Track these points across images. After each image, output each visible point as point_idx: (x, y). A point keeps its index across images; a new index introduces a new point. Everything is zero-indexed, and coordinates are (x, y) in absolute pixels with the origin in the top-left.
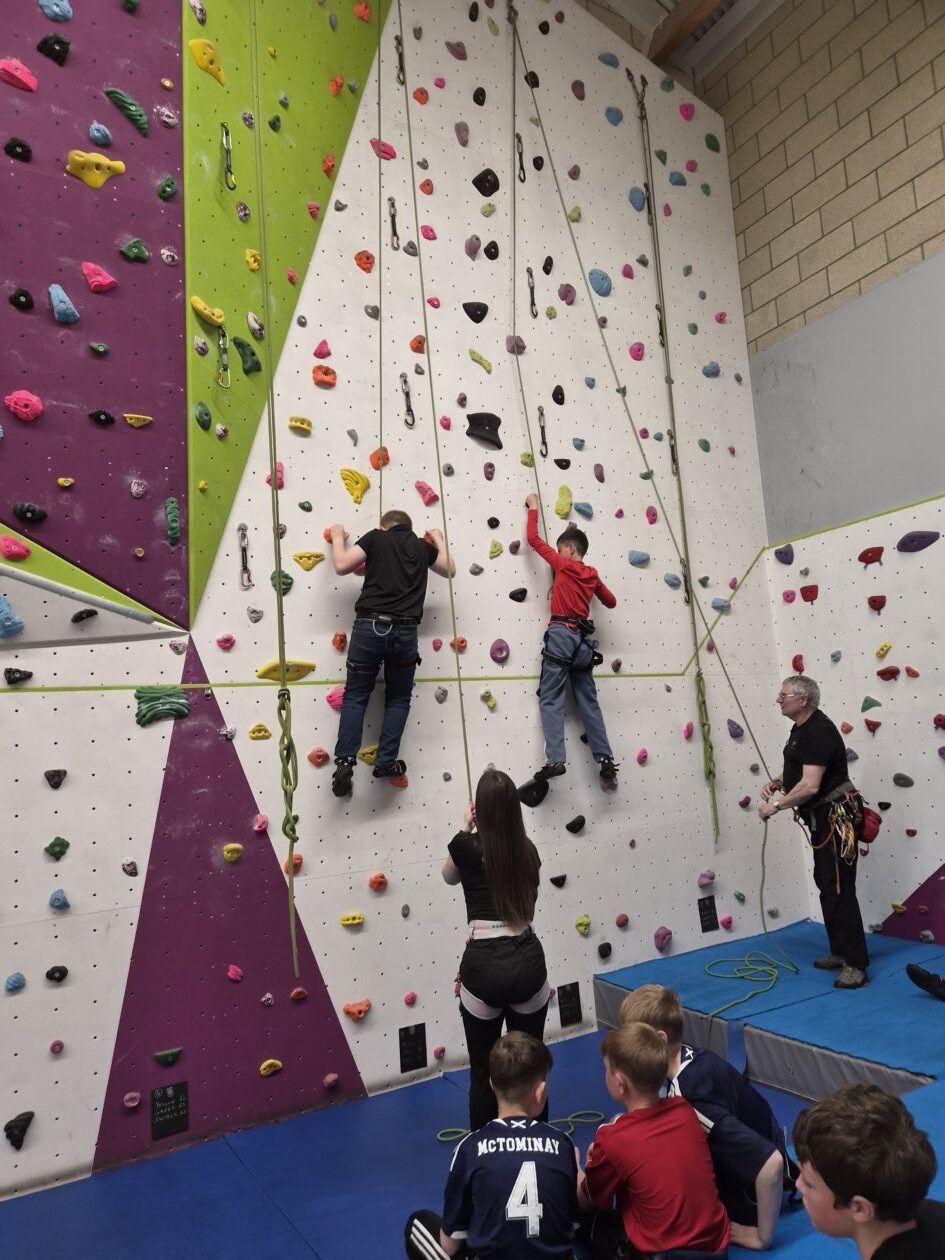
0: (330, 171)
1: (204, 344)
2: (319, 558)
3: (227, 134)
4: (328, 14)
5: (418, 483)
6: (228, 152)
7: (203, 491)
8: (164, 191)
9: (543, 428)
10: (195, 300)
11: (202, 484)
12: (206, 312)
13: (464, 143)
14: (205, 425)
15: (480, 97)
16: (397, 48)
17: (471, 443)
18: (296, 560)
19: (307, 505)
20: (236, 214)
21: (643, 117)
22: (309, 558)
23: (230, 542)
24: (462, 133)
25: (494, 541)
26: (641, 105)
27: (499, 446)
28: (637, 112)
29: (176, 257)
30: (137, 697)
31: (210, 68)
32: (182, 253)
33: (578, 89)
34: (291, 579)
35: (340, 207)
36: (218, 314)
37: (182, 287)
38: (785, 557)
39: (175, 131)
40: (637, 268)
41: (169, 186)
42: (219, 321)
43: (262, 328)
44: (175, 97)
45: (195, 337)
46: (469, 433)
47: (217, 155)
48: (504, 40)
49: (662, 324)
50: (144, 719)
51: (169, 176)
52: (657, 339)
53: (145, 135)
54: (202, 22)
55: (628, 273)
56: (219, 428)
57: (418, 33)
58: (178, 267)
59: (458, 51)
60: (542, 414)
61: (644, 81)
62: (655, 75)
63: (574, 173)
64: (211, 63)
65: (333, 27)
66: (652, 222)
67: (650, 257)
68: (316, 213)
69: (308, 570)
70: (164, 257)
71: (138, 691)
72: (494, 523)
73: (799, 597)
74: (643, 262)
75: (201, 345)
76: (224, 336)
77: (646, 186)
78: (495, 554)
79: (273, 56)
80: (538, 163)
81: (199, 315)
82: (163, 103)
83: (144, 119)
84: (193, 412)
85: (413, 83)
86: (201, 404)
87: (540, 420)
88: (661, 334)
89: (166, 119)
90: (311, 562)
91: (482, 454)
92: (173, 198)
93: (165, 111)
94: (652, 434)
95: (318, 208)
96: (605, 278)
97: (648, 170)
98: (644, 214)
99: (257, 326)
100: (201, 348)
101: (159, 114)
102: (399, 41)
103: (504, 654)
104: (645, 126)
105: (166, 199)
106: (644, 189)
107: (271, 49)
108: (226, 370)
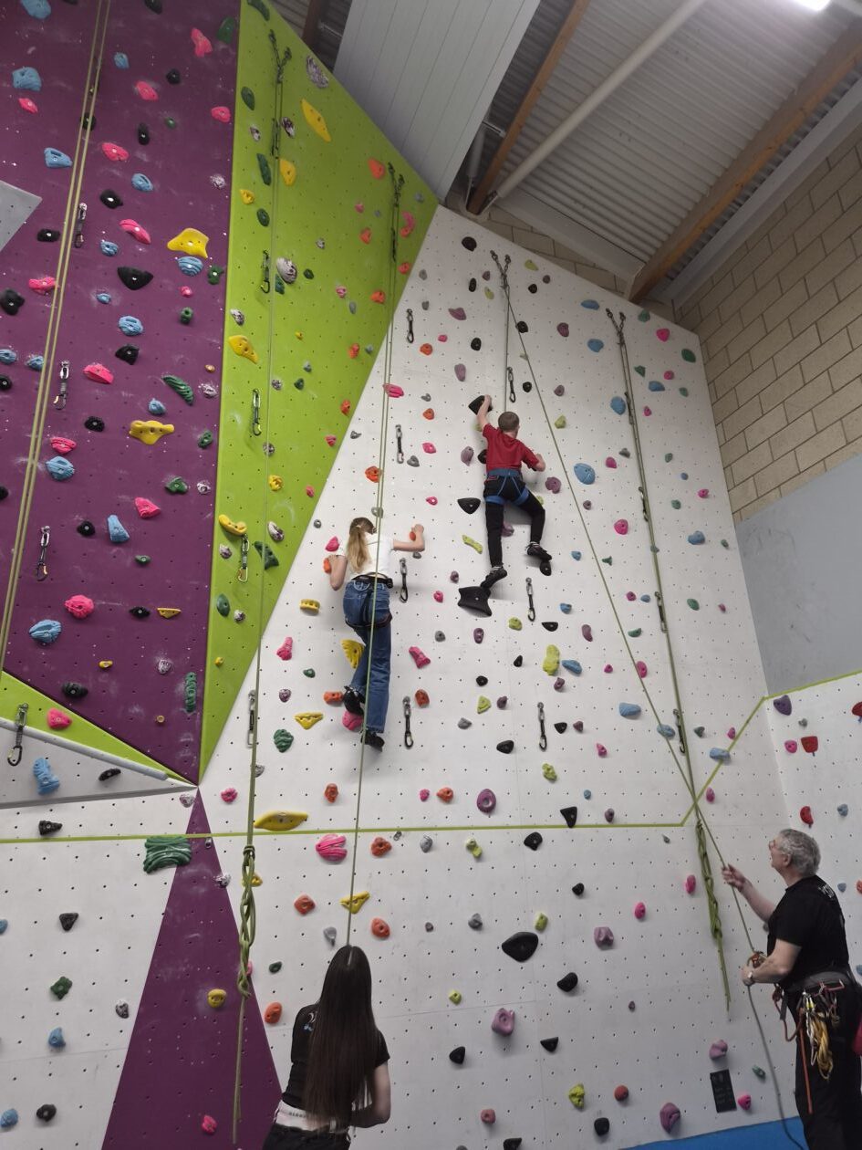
0: (347, 411)
1: (228, 549)
2: (318, 717)
3: (257, 396)
4: (348, 303)
5: (412, 648)
6: (257, 409)
7: (219, 665)
8: (203, 442)
9: (530, 596)
10: (222, 518)
11: (218, 660)
12: (230, 526)
13: (462, 379)
14: (224, 612)
15: (476, 345)
16: (408, 318)
17: (463, 612)
18: (297, 720)
19: (310, 672)
20: (262, 451)
21: (622, 343)
22: (309, 718)
23: (241, 707)
24: (461, 372)
25: (481, 697)
26: (620, 334)
27: (489, 614)
28: (618, 340)
29: (208, 488)
30: (147, 846)
31: (246, 352)
32: (214, 484)
33: (563, 329)
34: (292, 737)
35: (355, 436)
36: (241, 527)
37: (213, 509)
38: (784, 707)
39: (215, 401)
40: (619, 459)
41: (206, 438)
42: (242, 531)
43: (280, 532)
44: (216, 377)
45: (221, 544)
46: (460, 604)
47: (249, 412)
48: (498, 302)
49: (645, 502)
50: (150, 867)
51: (207, 431)
52: (641, 515)
53: (191, 405)
54: (240, 323)
55: (611, 463)
56: (237, 613)
57: (426, 306)
58: (210, 495)
59: (459, 314)
60: (529, 585)
61: (622, 316)
62: (633, 311)
63: (560, 391)
64: (246, 350)
65: (353, 311)
66: (633, 422)
67: (632, 450)
68: (333, 443)
69: (307, 728)
70: (199, 489)
71: (148, 841)
72: (482, 681)
73: (800, 747)
74: (625, 454)
75: (224, 551)
76: (246, 542)
77: (626, 394)
78: (483, 708)
79: (300, 338)
80: (527, 387)
81: (225, 529)
82: (206, 381)
83: (191, 393)
84: (214, 602)
85: (420, 341)
86: (222, 596)
87: (528, 590)
88: (645, 511)
89: (210, 393)
90: (310, 721)
91: (472, 621)
92: (210, 447)
93: (208, 387)
94: (638, 596)
95: (334, 439)
96: (589, 469)
97: (628, 382)
98: (625, 416)
99: (275, 532)
100: (225, 554)
101: (202, 389)
102: (410, 313)
103: (490, 804)
104: (624, 350)
105: (204, 448)
106: (624, 398)
107: (298, 334)
108: (245, 568)
